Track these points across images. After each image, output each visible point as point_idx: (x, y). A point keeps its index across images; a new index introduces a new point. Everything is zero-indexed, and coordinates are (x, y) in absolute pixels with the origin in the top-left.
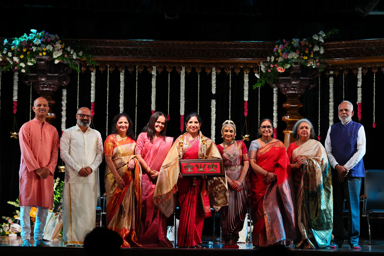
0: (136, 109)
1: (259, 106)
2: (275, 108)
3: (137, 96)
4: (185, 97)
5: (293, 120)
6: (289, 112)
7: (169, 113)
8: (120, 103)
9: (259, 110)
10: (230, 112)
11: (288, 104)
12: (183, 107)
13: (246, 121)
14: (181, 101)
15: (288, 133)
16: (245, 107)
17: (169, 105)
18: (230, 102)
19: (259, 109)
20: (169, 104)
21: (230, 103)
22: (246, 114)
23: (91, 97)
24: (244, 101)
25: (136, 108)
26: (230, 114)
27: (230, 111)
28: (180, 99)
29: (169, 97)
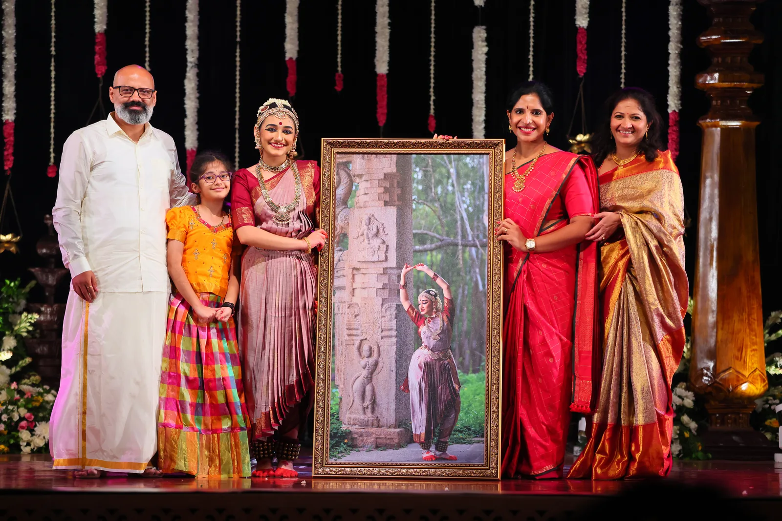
0: (238, 54)
1: (623, 44)
2: (673, 48)
3: (238, 13)
4: (390, 17)
5: (733, 84)
6: (718, 61)
7: (339, 69)
8: (188, 37)
9: (623, 58)
10: (531, 64)
11: (716, 37)
12: (383, 47)
13: (581, 91)
14: (378, 29)
15: (716, 126)
16: (579, 47)
17: (339, 43)
18: (531, 31)
19: (623, 53)
20: (339, 38)
21: (532, 35)
22: (581, 69)
23: (93, 17)
24: (576, 29)
25: (238, 50)
26: (531, 69)
27: (531, 60)
28: (374, 23)
29: (340, 17)
